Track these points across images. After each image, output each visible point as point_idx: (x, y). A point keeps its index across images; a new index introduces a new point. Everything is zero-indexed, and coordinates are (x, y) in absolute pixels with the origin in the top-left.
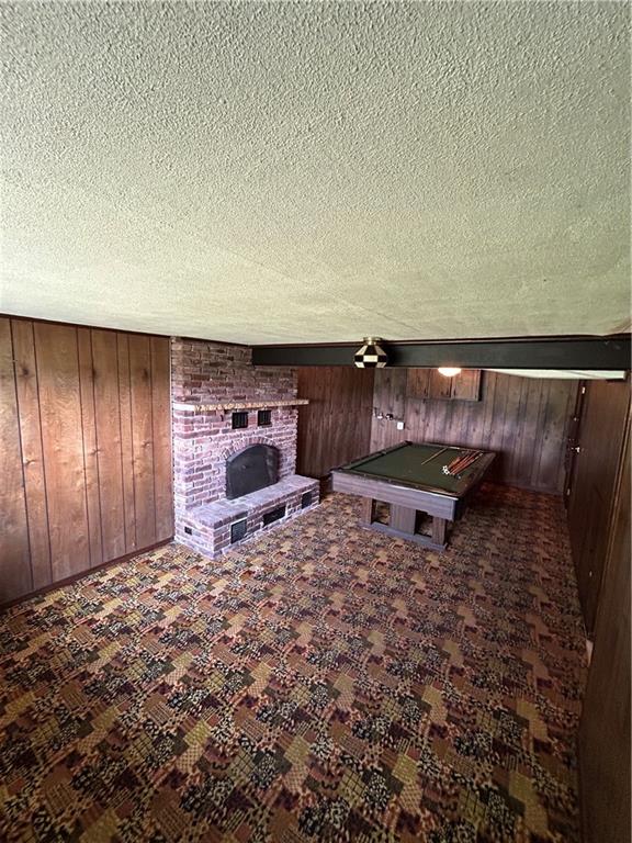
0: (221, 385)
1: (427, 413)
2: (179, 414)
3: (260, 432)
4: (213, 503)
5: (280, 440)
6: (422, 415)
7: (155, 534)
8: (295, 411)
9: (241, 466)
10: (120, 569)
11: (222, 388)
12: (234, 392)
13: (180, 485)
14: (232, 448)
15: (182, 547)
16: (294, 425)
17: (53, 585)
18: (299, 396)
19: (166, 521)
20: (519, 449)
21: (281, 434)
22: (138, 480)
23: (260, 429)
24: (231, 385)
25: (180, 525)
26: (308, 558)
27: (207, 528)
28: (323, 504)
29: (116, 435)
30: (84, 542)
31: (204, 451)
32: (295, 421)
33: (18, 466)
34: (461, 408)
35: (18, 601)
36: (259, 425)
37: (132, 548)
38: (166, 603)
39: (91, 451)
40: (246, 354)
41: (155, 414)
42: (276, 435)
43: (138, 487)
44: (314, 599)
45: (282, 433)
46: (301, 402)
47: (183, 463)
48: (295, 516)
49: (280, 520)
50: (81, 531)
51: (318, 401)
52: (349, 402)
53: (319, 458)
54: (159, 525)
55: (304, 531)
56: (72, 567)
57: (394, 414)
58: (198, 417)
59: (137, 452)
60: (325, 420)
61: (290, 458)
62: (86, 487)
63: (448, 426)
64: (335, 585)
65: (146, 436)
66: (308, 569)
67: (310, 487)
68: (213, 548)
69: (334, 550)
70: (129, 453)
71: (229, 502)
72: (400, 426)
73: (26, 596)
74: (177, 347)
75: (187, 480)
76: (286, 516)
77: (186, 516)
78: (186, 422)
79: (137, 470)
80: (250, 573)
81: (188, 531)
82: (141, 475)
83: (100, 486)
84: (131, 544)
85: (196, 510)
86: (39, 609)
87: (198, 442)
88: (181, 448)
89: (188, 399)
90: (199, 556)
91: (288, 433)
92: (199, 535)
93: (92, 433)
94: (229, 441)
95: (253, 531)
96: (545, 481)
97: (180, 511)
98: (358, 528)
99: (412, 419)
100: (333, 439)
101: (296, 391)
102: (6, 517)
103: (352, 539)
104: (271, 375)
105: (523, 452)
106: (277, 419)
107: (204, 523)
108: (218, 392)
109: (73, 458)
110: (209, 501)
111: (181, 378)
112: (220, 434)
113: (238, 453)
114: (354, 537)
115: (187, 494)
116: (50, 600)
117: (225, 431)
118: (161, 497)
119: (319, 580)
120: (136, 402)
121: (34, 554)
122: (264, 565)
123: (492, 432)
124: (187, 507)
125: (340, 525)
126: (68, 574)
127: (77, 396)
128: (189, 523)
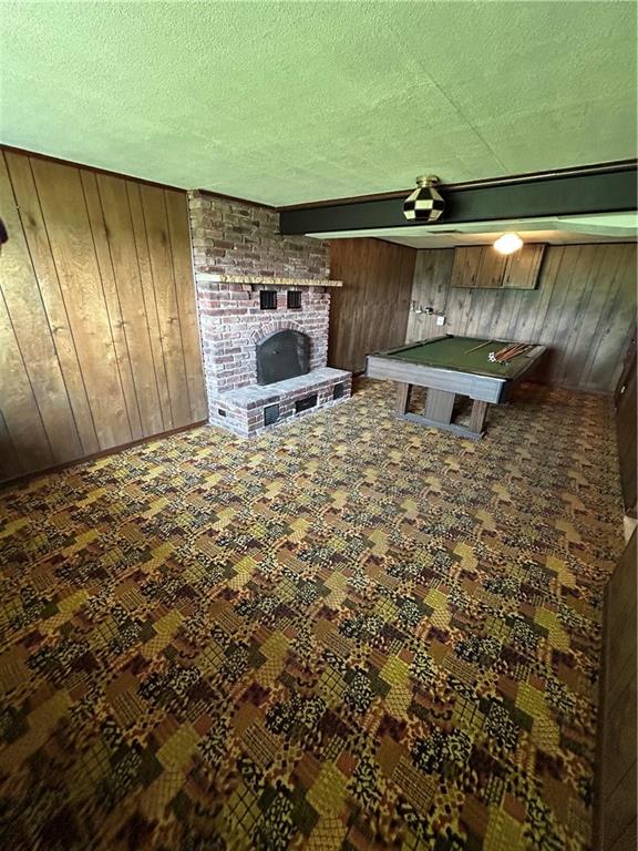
0: (247, 256)
1: (472, 306)
2: (203, 287)
3: (290, 316)
4: (245, 388)
5: (311, 328)
6: (466, 309)
7: (191, 416)
8: (328, 296)
9: (271, 351)
10: (160, 443)
11: (248, 260)
12: (261, 266)
13: (211, 366)
14: (261, 332)
15: (217, 429)
16: (326, 312)
17: (101, 453)
18: (331, 278)
19: (200, 402)
20: (572, 346)
21: (312, 321)
22: (168, 358)
23: (289, 312)
24: (257, 257)
25: (214, 408)
26: (341, 441)
27: (241, 409)
28: (355, 398)
29: (140, 308)
30: (124, 415)
31: (233, 332)
32: (327, 307)
33: (47, 331)
34: (513, 298)
35: (73, 464)
36: (289, 307)
37: (169, 427)
38: (206, 471)
39: (117, 324)
40: (272, 220)
41: (178, 286)
42: (307, 322)
43: (169, 366)
44: (348, 473)
45: (313, 319)
46: (334, 284)
47: (212, 343)
48: (326, 406)
49: (312, 409)
50: (117, 405)
51: (351, 287)
52: (386, 290)
53: (350, 354)
54: (193, 406)
55: (335, 419)
56: (115, 438)
57: (435, 307)
58: (224, 292)
59: (165, 328)
60: (359, 312)
61: (321, 348)
62: (117, 361)
63: (494, 321)
64: (368, 463)
65: (172, 311)
66: (341, 450)
67: (342, 378)
68: (247, 428)
69: (367, 436)
70: (156, 329)
71: (260, 388)
72: (440, 320)
73: (77, 460)
74: (195, 204)
75: (218, 361)
76: (318, 405)
77: (219, 398)
78: (212, 296)
79: (166, 349)
80: (284, 451)
81: (222, 413)
82: (170, 353)
83: (130, 360)
84: (168, 422)
85: (229, 393)
86: (92, 470)
87: (226, 320)
88: (207, 326)
89: (212, 270)
90: (234, 436)
91: (319, 321)
92: (233, 416)
93: (115, 301)
94: (258, 323)
95: (285, 416)
96: (594, 381)
97: (212, 394)
98: (391, 418)
99: (454, 314)
100: (366, 335)
101: (328, 271)
102: (46, 384)
103: (385, 427)
104: (301, 249)
105: (577, 350)
106: (307, 303)
107: (237, 404)
108: (243, 264)
109: (100, 328)
110: (241, 385)
111: (202, 243)
112: (248, 314)
113: (268, 337)
114: (388, 425)
115: (218, 376)
116: (101, 464)
117: (253, 311)
118: (192, 379)
119: (352, 459)
120: (157, 270)
121: (79, 423)
122: (298, 445)
123: (544, 327)
124: (220, 390)
125: (371, 415)
126: (113, 445)
127: (93, 258)
128: (223, 406)
